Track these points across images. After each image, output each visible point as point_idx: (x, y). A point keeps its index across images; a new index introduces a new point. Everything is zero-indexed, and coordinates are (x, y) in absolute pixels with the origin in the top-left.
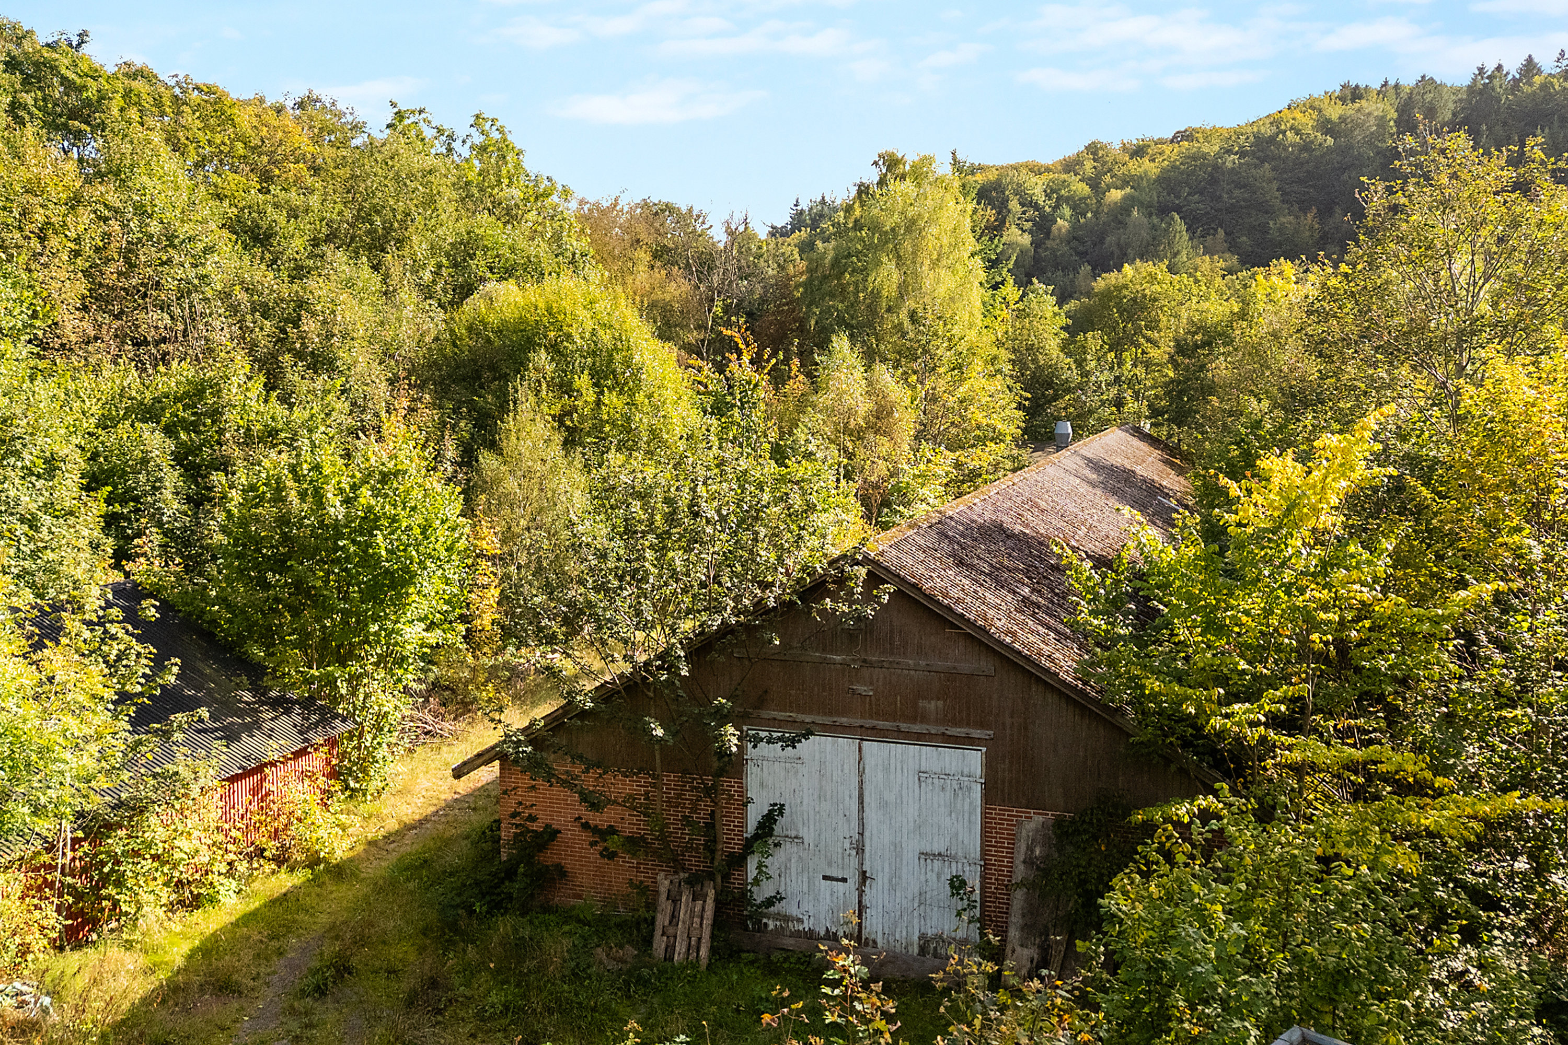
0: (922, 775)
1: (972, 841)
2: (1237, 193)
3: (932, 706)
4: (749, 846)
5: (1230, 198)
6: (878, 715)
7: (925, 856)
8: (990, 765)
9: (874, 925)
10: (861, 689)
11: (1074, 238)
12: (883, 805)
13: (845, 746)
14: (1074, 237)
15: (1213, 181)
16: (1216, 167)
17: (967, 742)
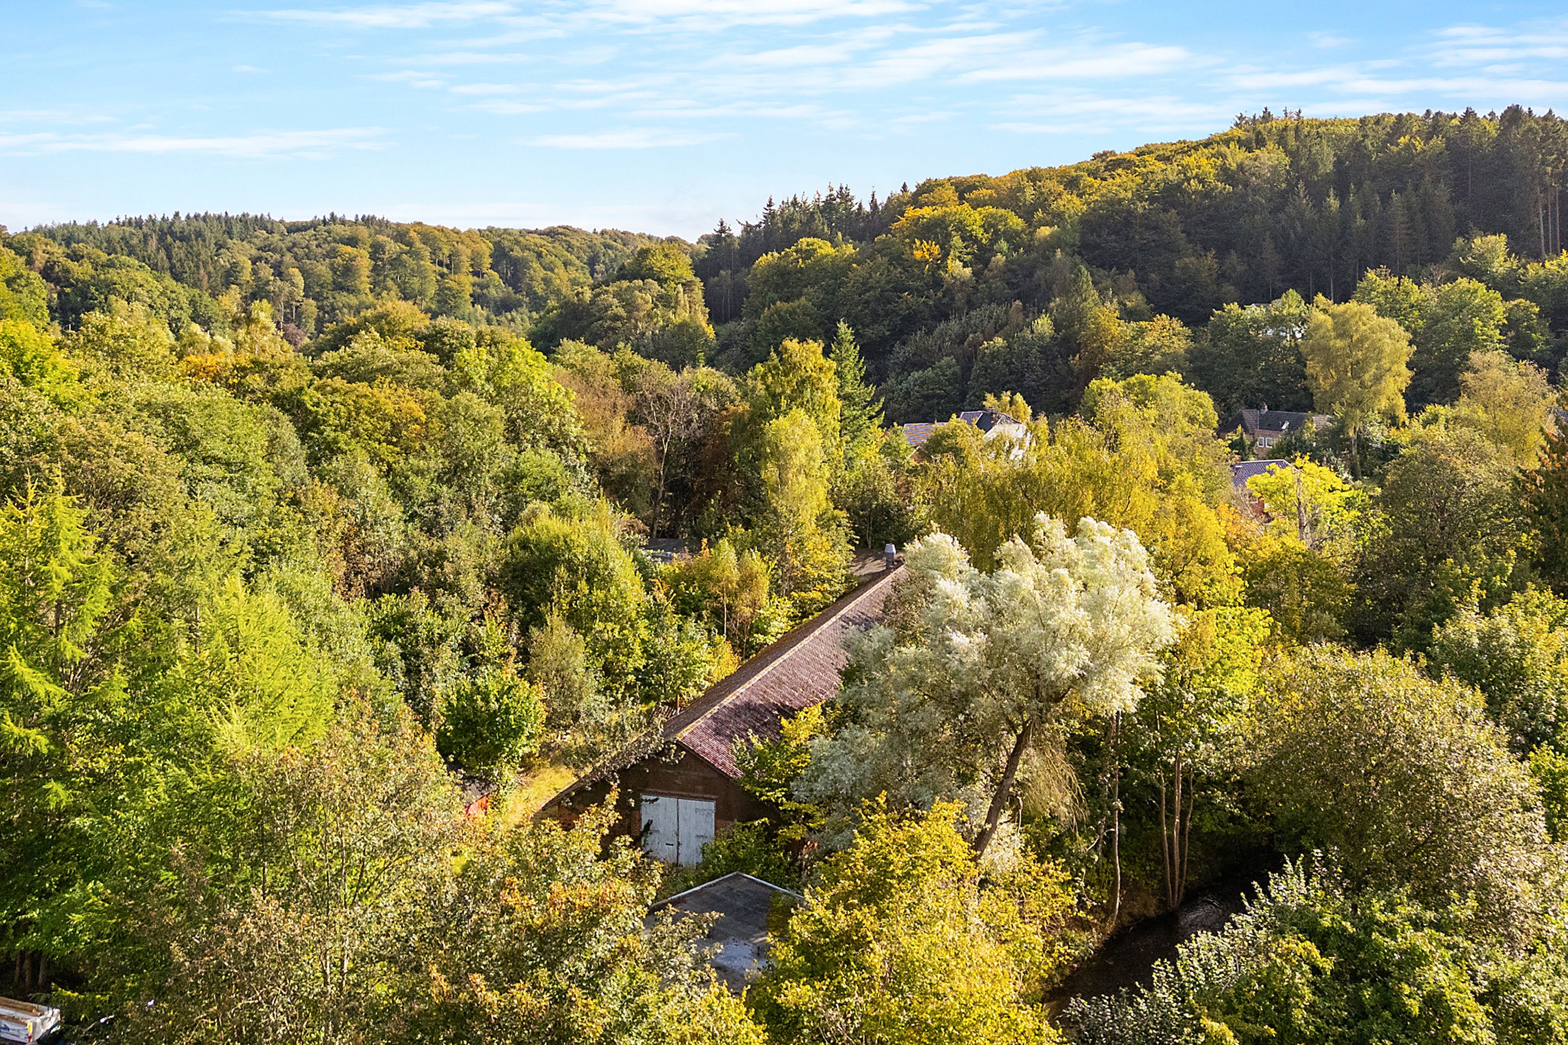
0: (696, 810)
1: (712, 831)
2: (1147, 235)
3: (700, 788)
4: (642, 834)
5: (1142, 239)
6: (683, 790)
7: (698, 836)
8: (717, 806)
9: (682, 860)
10: (678, 782)
11: (1010, 270)
12: (685, 820)
13: (673, 800)
14: (1009, 267)
15: (1128, 224)
16: (1130, 212)
17: (711, 799)
